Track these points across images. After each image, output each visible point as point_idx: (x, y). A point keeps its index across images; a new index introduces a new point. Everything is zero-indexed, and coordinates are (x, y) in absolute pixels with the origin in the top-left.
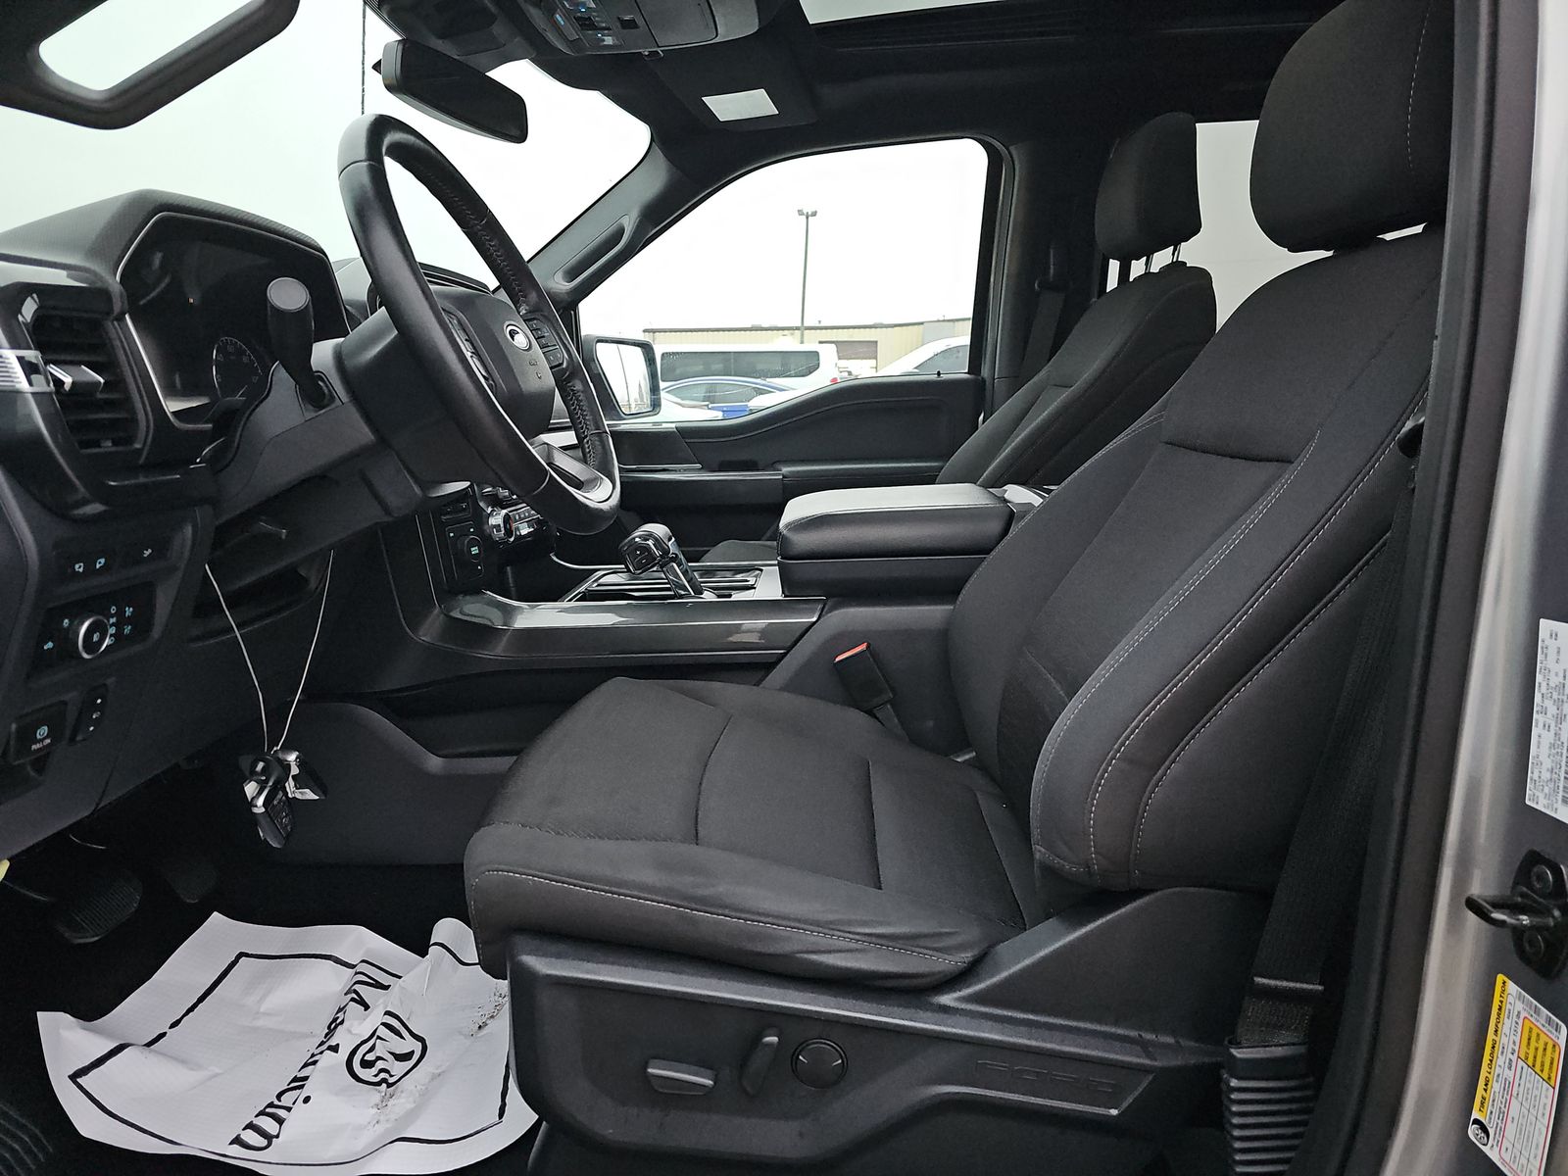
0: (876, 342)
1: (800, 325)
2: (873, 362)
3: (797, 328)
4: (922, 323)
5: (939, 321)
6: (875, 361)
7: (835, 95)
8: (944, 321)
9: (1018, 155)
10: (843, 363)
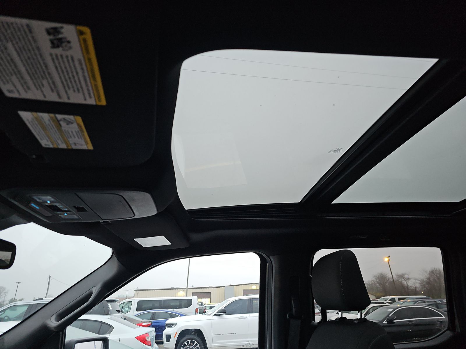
0: (210, 292)
1: (186, 287)
2: (209, 299)
3: (185, 288)
4: (224, 286)
5: (229, 286)
6: (210, 299)
7: (196, 237)
8: (231, 286)
9: (273, 261)
10: (200, 300)
